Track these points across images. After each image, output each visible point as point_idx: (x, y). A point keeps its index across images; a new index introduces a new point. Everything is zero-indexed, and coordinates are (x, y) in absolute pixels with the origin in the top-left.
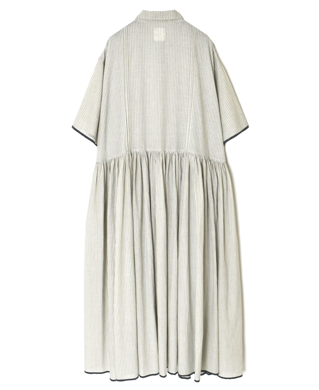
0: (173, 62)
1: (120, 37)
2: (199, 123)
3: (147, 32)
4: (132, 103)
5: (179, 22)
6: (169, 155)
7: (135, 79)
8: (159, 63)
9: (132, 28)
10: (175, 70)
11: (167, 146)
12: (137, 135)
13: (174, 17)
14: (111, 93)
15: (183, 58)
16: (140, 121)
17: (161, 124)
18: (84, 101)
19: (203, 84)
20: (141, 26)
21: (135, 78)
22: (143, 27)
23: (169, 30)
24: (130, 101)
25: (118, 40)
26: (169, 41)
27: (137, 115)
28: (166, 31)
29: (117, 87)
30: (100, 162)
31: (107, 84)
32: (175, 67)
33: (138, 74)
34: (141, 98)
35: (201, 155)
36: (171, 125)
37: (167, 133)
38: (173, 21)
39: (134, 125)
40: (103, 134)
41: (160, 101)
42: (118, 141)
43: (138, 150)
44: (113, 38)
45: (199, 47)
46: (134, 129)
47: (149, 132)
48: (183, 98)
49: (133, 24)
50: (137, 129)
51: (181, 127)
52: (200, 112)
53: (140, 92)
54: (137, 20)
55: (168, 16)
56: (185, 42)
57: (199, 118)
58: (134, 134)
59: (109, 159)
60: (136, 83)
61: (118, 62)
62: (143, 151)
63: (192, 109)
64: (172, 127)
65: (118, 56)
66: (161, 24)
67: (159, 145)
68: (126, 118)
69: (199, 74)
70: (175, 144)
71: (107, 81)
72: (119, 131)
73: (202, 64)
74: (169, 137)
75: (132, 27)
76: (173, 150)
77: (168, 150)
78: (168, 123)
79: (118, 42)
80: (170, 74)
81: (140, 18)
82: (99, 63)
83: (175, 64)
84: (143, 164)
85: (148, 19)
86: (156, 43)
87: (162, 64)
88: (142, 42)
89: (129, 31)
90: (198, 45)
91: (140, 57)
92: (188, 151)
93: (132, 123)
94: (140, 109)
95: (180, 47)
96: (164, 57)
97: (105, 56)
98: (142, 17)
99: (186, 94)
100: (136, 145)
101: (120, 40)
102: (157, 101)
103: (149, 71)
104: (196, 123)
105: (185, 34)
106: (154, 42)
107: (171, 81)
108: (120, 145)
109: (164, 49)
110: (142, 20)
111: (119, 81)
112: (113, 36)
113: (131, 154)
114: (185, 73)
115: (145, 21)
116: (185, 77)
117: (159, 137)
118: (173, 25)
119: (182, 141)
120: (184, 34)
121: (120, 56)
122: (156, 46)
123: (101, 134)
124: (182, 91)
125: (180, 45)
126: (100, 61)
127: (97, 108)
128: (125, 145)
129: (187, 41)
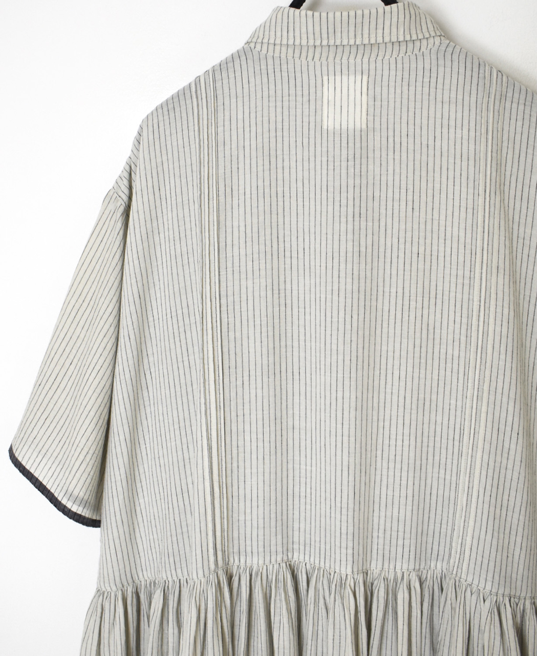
0: (403, 215)
1: (184, 115)
2: (510, 466)
3: (292, 92)
4: (233, 379)
5: (427, 53)
6: (382, 585)
7: (243, 283)
8: (343, 220)
9: (232, 80)
10: (408, 245)
11: (375, 551)
12: (254, 504)
13: (407, 32)
14: (152, 330)
15: (443, 196)
16: (267, 450)
17: (352, 467)
18: (49, 358)
19: (527, 299)
20: (271, 71)
21: (243, 276)
22: (278, 74)
23: (385, 83)
24: (226, 371)
25: (179, 125)
26: (384, 126)
27: (254, 426)
28: (371, 87)
29: (173, 309)
30: (109, 589)
31: (136, 296)
32: (409, 234)
33: (256, 263)
34: (271, 359)
35: (518, 594)
36: (392, 465)
37: (377, 499)
38: (403, 48)
39: (241, 464)
40: (120, 489)
41: (347, 375)
42: (177, 519)
43: (256, 562)
44: (161, 118)
45: (510, 153)
46: (242, 478)
47: (303, 489)
48: (443, 357)
49: (237, 62)
50: (254, 478)
51: (435, 475)
52: (516, 419)
53: (264, 334)
54: (252, 45)
55: (380, 26)
56: (452, 130)
57: (513, 446)
58: (242, 497)
59: (145, 576)
60: (250, 298)
61: (180, 211)
62: (276, 566)
63: (484, 409)
64: (398, 474)
65: (178, 190)
66: (352, 61)
67: (344, 551)
68: (209, 439)
69: (512, 263)
70: (407, 542)
71: (135, 288)
72: (184, 482)
73: (523, 217)
74: (383, 514)
75: (232, 75)
76: (403, 566)
77: (380, 566)
78: (379, 459)
79: (180, 134)
80: (388, 260)
81: (266, 41)
82: (107, 212)
83: (409, 220)
84: (277, 619)
85: (297, 42)
86: (331, 139)
87: (357, 223)
88: (273, 134)
89: (219, 92)
90: (505, 144)
91: (267, 196)
92: (464, 576)
93: (235, 455)
94: (266, 401)
95: (431, 152)
96: (364, 194)
97: (130, 188)
98: (272, 33)
99: (457, 343)
100: (248, 542)
101: (185, 127)
102: (334, 375)
103: (301, 250)
104: (498, 465)
105: (453, 100)
106: (325, 135)
107: (393, 290)
108: (185, 535)
109: (364, 161)
110: (271, 47)
111: (182, 285)
112: (160, 111)
113: (230, 579)
114: (454, 257)
115: (284, 49)
116: (454, 272)
117: (344, 518)
118: (400, 62)
119: (437, 530)
120: (446, 99)
121: (184, 189)
122: (331, 149)
123: (114, 488)
124: (438, 331)
125: (431, 143)
126: (111, 207)
127: (98, 391)
128: (205, 549)
129: (459, 125)
